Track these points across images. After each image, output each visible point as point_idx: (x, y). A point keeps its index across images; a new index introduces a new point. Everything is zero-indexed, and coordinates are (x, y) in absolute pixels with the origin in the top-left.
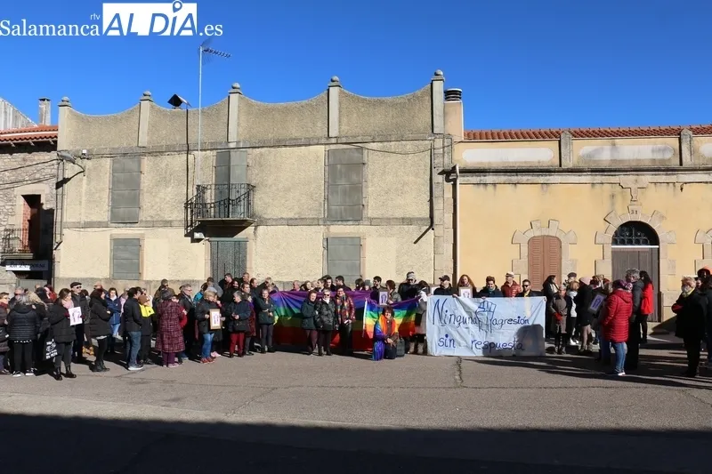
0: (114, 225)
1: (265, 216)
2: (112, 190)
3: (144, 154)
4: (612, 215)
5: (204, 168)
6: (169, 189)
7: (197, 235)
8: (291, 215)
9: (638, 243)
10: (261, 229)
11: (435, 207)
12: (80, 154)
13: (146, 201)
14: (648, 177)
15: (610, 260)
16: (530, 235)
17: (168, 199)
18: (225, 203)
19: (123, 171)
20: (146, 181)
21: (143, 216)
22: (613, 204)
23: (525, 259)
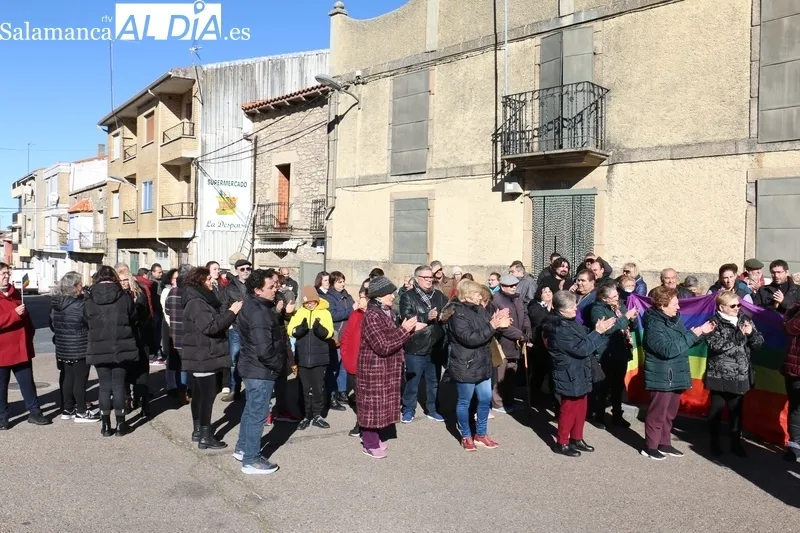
0: (394, 179)
1: (629, 145)
2: (393, 125)
3: (435, 62)
6: (469, 114)
7: (510, 187)
8: (679, 139)
10: (618, 168)
12: (354, 78)
13: (437, 137)
17: (467, 129)
18: (556, 125)
19: (406, 94)
20: (437, 104)
21: (435, 160)
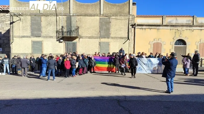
0: (32, 37)
1: (82, 36)
2: (31, 26)
3: (42, 16)
4: (175, 37)
5: (62, 21)
6: (51, 27)
7: (61, 41)
8: (90, 36)
9: (181, 45)
10: (81, 39)
11: (129, 35)
12: (19, 14)
13: (43, 30)
14: (185, 28)
15: (174, 49)
16: (154, 42)
17: (51, 30)
19: (35, 20)
20: (43, 24)
21: (43, 34)
22: (175, 35)
23: (152, 48)
